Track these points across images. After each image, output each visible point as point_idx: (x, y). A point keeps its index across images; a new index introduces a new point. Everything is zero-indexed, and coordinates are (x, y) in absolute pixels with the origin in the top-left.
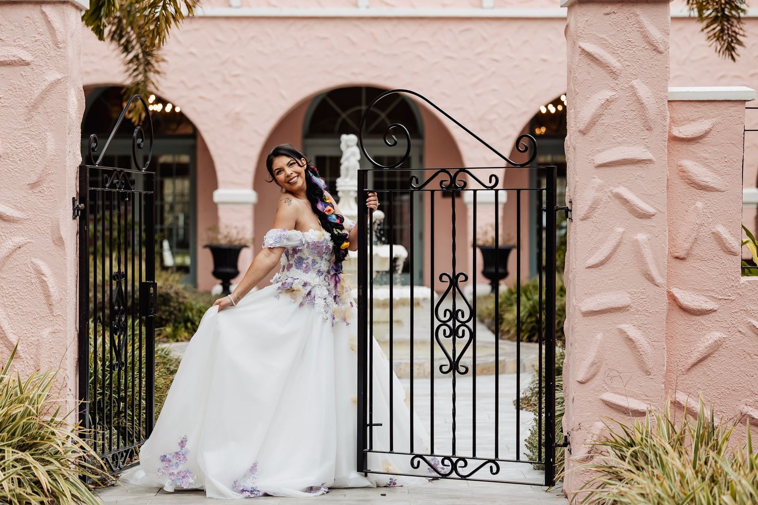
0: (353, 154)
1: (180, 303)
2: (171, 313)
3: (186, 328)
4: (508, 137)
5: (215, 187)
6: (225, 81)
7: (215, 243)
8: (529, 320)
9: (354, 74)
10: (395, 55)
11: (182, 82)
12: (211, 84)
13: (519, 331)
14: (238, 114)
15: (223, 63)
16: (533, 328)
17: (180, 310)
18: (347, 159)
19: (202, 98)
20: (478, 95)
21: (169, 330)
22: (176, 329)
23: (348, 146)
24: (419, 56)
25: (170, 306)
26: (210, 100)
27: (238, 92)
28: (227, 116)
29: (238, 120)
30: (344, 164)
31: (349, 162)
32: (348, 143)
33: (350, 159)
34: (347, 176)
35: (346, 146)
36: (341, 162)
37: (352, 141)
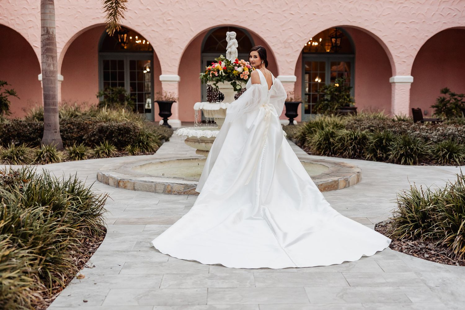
0: (234, 44)
1: (135, 133)
2: (131, 138)
3: (139, 146)
4: (297, 51)
5: (161, 74)
6: (164, 23)
7: (160, 100)
8: (324, 143)
9: (225, 20)
10: (245, 11)
11: (144, 23)
12: (157, 24)
13: (319, 148)
14: (170, 38)
15: (163, 14)
16: (326, 147)
17: (136, 136)
18: (230, 47)
19: (153, 30)
20: (283, 31)
21: (129, 147)
22: (133, 146)
23: (231, 39)
24: (256, 11)
25: (130, 134)
26: (157, 32)
27: (170, 28)
28: (165, 39)
29: (171, 41)
30: (229, 50)
31: (231, 49)
32: (231, 36)
33: (232, 47)
34: (230, 57)
35: (229, 38)
36: (227, 49)
37: (233, 36)
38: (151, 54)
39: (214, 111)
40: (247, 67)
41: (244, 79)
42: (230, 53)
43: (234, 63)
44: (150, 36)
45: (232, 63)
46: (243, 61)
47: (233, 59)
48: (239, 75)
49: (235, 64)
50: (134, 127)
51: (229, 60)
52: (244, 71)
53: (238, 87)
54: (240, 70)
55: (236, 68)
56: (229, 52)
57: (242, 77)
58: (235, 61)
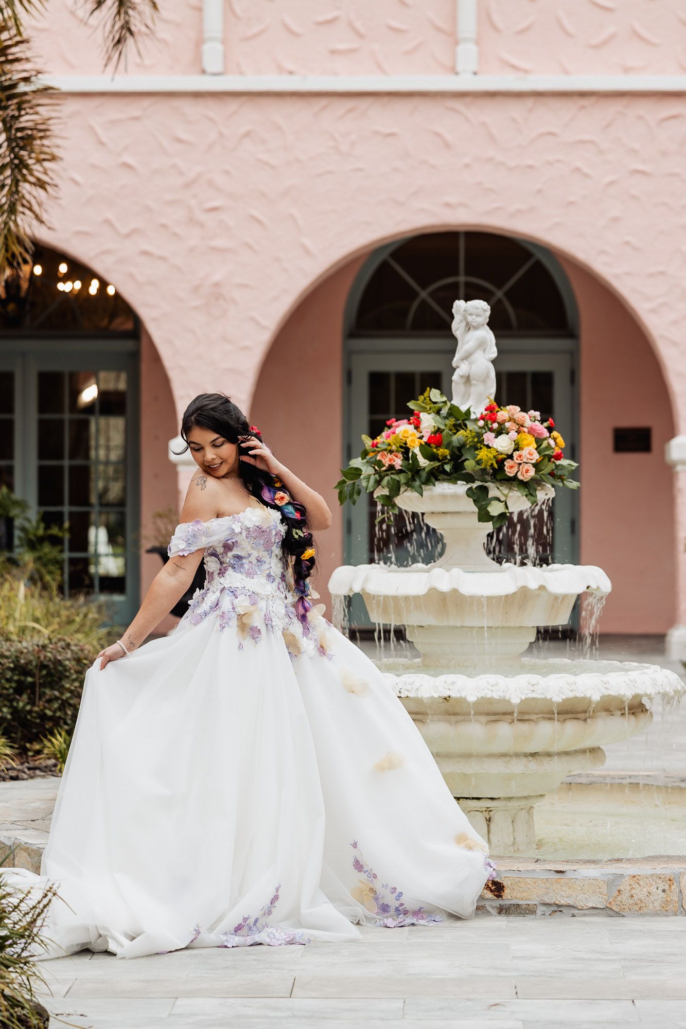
6: (192, 221)
9: (448, 205)
10: (530, 167)
11: (108, 222)
12: (164, 226)
14: (216, 285)
15: (188, 186)
18: (466, 357)
19: (145, 253)
21: (60, 740)
23: (469, 327)
24: (578, 169)
25: (62, 689)
26: (162, 258)
27: (217, 243)
28: (196, 289)
29: (218, 297)
30: (462, 368)
31: (470, 364)
32: (470, 318)
33: (473, 358)
34: (466, 396)
35: (464, 324)
36: (454, 364)
37: (477, 316)
38: (129, 345)
39: (407, 598)
40: (531, 431)
41: (520, 477)
42: (467, 379)
43: (482, 418)
44: (131, 276)
45: (473, 417)
46: (514, 410)
47: (479, 402)
48: (501, 463)
49: (486, 424)
50: (78, 660)
51: (463, 409)
52: (517, 449)
53: (495, 509)
54: (503, 444)
55: (488, 437)
56: (462, 377)
57: (510, 473)
58: (485, 413)
